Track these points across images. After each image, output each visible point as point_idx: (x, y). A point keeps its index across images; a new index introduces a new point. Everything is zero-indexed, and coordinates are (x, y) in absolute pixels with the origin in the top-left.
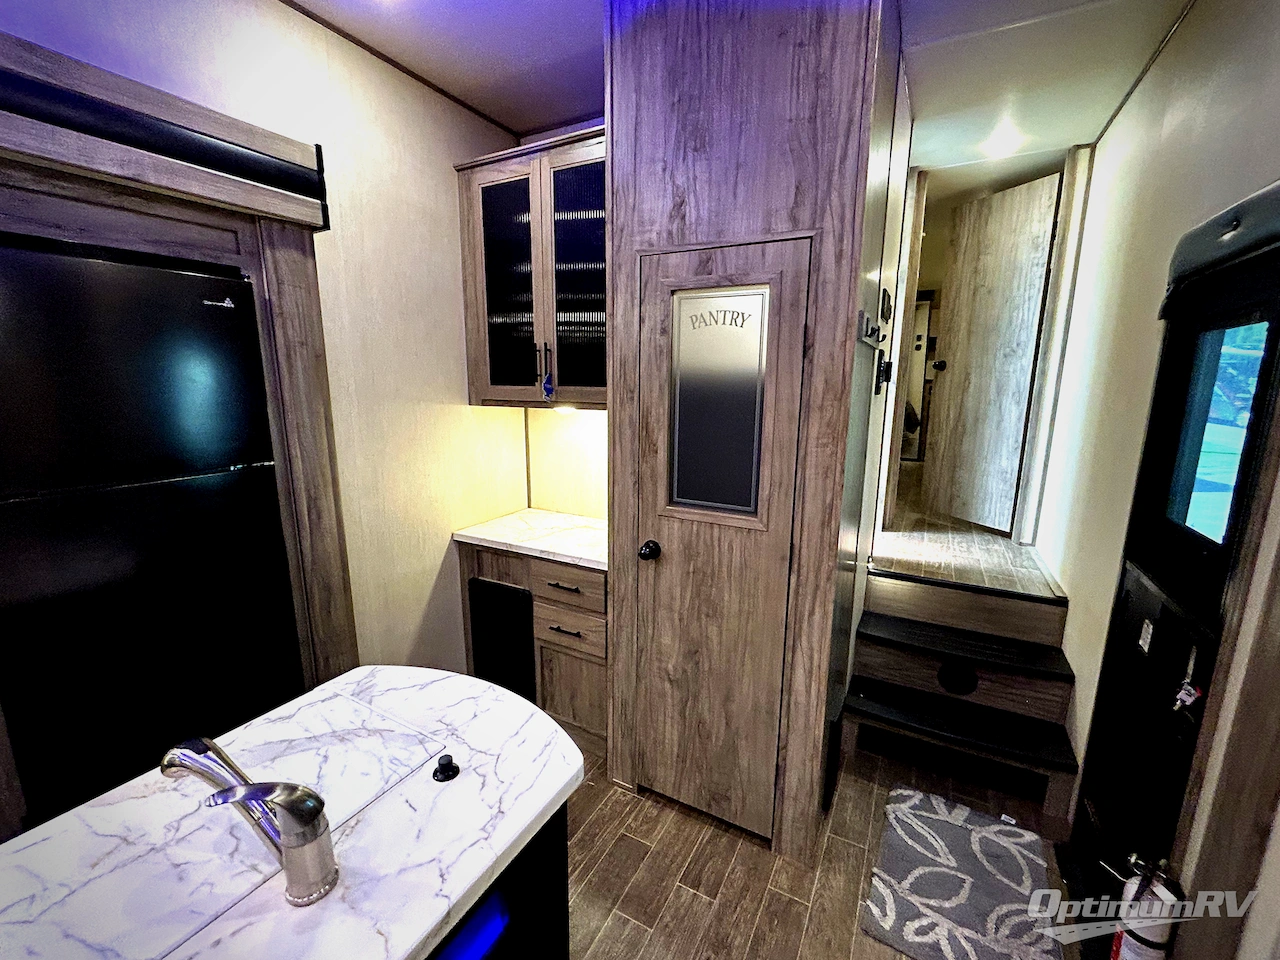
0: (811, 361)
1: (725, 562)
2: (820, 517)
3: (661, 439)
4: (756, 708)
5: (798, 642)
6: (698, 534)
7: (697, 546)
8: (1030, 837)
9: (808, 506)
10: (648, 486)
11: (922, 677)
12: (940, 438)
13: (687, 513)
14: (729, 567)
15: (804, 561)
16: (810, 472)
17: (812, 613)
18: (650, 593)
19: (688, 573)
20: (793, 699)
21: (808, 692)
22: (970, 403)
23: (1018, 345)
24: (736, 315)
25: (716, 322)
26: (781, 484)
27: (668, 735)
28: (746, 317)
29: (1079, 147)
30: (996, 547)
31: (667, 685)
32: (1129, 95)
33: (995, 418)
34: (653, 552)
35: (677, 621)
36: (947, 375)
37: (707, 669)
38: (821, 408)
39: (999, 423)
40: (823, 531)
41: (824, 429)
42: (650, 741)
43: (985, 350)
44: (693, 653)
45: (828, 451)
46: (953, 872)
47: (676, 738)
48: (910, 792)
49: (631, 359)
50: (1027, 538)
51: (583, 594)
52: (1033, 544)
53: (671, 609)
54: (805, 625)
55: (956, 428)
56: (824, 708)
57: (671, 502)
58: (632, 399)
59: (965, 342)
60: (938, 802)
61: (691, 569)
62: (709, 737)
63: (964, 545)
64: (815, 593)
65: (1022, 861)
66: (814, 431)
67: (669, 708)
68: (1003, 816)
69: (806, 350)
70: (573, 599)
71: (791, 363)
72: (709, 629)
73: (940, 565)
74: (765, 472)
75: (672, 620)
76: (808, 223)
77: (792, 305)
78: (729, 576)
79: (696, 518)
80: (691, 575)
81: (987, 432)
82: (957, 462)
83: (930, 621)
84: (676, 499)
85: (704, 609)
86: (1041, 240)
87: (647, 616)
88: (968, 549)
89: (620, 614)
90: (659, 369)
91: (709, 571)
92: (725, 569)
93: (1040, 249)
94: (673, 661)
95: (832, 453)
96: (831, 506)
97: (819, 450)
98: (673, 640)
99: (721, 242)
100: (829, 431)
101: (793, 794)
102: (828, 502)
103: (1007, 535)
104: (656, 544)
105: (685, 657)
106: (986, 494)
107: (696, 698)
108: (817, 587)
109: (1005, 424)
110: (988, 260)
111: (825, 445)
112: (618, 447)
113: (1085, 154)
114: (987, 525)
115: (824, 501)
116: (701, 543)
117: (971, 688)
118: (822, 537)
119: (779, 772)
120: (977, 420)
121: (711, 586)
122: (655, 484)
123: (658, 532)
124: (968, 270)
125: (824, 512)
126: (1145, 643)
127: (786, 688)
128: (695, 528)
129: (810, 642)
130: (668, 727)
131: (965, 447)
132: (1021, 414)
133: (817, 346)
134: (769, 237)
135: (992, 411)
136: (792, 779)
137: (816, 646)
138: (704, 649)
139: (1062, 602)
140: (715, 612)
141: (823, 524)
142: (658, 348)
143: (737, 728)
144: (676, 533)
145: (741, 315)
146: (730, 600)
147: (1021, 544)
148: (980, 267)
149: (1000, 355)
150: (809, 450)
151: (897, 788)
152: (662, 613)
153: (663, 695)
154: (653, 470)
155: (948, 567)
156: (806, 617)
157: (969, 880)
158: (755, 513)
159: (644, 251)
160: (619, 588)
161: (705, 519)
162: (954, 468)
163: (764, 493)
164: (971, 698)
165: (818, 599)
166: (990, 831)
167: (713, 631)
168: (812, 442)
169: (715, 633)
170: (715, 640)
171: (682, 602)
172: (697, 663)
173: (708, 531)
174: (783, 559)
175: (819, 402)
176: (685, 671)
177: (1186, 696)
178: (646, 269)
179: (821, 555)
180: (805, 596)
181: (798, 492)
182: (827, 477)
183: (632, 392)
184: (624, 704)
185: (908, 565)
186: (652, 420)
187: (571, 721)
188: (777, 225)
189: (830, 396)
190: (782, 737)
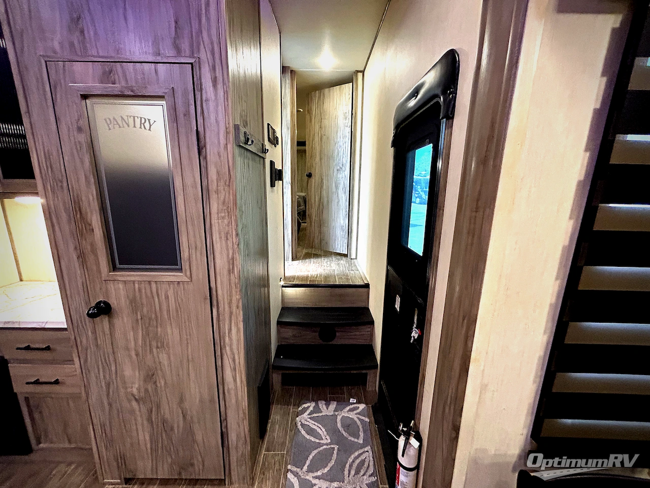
0: (205, 158)
1: (165, 307)
2: (227, 267)
3: (96, 221)
4: (201, 401)
5: (224, 351)
6: (140, 290)
7: (141, 298)
8: (362, 406)
9: (218, 261)
10: (91, 259)
11: (311, 338)
12: (313, 211)
13: (128, 275)
14: (168, 311)
15: (220, 298)
16: (216, 237)
17: (230, 330)
18: (108, 341)
19: (137, 320)
20: (226, 388)
21: (235, 380)
22: (324, 193)
23: (342, 165)
24: (143, 121)
25: (128, 126)
26: (196, 248)
27: (141, 437)
28: (152, 122)
29: (358, 71)
30: (342, 262)
31: (134, 404)
32: (373, 45)
33: (336, 201)
34: (103, 310)
35: (134, 357)
36: (313, 180)
37: (163, 384)
38: (217, 192)
39: (338, 202)
40: (230, 276)
41: (221, 207)
42: (128, 445)
43: (329, 167)
44: (150, 377)
45: (226, 221)
46: (329, 446)
47: (148, 438)
48: (308, 404)
49: (55, 153)
50: (353, 256)
51: (55, 350)
52: (356, 258)
53: (127, 349)
54: (227, 339)
55: (319, 205)
56: (246, 388)
57: (115, 269)
58: (62, 187)
59: (319, 163)
60: (322, 405)
61: (139, 317)
62: (172, 429)
63: (329, 263)
64: (231, 317)
65: (359, 423)
66: (214, 207)
67: (139, 419)
68: (351, 399)
69: (201, 149)
70: (46, 355)
71: (190, 158)
72: (161, 355)
73: (317, 276)
74: (184, 240)
75: (130, 356)
76: (188, 53)
77: (185, 115)
78: (169, 318)
79: (137, 279)
80: (140, 321)
81: (333, 207)
82: (322, 223)
83: (313, 306)
84: (118, 266)
85: (154, 344)
86: (347, 114)
87: (108, 357)
88: (330, 265)
89: (86, 361)
90: (82, 162)
91: (153, 316)
92: (165, 313)
93: (347, 119)
94: (137, 386)
95: (229, 223)
96: (233, 258)
97: (220, 221)
98: (133, 370)
99: (120, 58)
100: (225, 208)
101: (235, 445)
102: (230, 256)
103: (346, 256)
104: (105, 303)
105: (145, 381)
106: (336, 237)
107: (158, 406)
108: (231, 313)
109: (340, 203)
110: (326, 122)
111: (223, 218)
112: (57, 228)
113: (360, 75)
114: (338, 252)
115: (228, 256)
116: (144, 296)
117: (333, 337)
118: (230, 280)
119: (224, 436)
120: (328, 202)
121: (157, 327)
122: (96, 255)
123: (107, 293)
124: (317, 127)
125: (229, 262)
126: (397, 306)
127: (220, 382)
128: (137, 285)
129: (231, 349)
130: (140, 432)
131: (324, 216)
132: (347, 198)
133: (208, 146)
134: (159, 59)
135: (335, 196)
136: (232, 437)
137: (235, 351)
138: (159, 372)
139: (367, 286)
140: (162, 345)
141: (229, 271)
142: (77, 144)
143: (192, 418)
144: (122, 293)
145: (147, 121)
146: (172, 333)
147: (351, 259)
148: (323, 126)
149: (335, 170)
150: (213, 223)
151: (301, 405)
152: (121, 355)
153: (132, 412)
154: (92, 245)
155: (321, 275)
156: (227, 335)
157: (336, 447)
158: (180, 270)
159: (48, 57)
160: (81, 342)
161: (145, 279)
162: (320, 226)
163: (185, 254)
164: (334, 342)
165: (233, 321)
166: (345, 413)
167: (163, 358)
168: (214, 216)
169: (165, 358)
170: (166, 363)
171: (136, 343)
172: (155, 383)
173: (147, 286)
174: (205, 299)
175: (215, 187)
176: (146, 390)
177: (415, 334)
178: (52, 73)
179: (231, 292)
180: (224, 320)
181: (209, 252)
182: (227, 239)
183: (61, 182)
184: (103, 426)
185: (303, 278)
186: (84, 205)
187: (67, 445)
188: (164, 49)
189: (222, 183)
190: (222, 414)
